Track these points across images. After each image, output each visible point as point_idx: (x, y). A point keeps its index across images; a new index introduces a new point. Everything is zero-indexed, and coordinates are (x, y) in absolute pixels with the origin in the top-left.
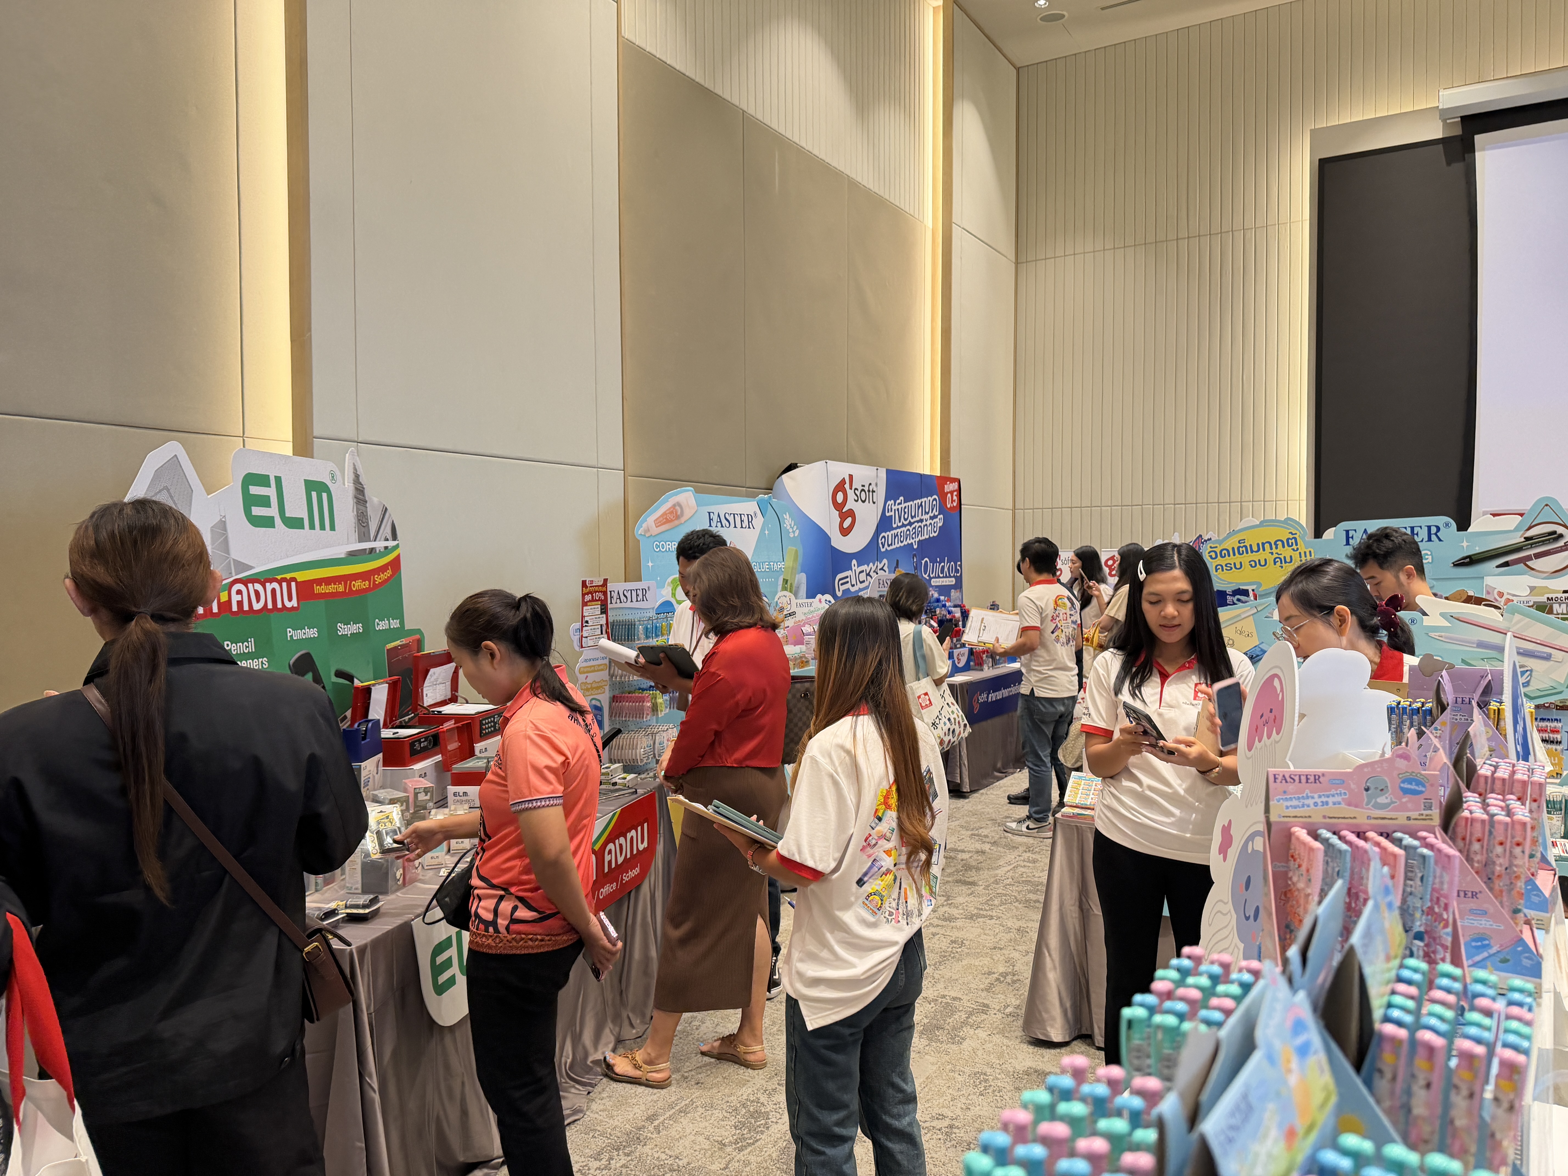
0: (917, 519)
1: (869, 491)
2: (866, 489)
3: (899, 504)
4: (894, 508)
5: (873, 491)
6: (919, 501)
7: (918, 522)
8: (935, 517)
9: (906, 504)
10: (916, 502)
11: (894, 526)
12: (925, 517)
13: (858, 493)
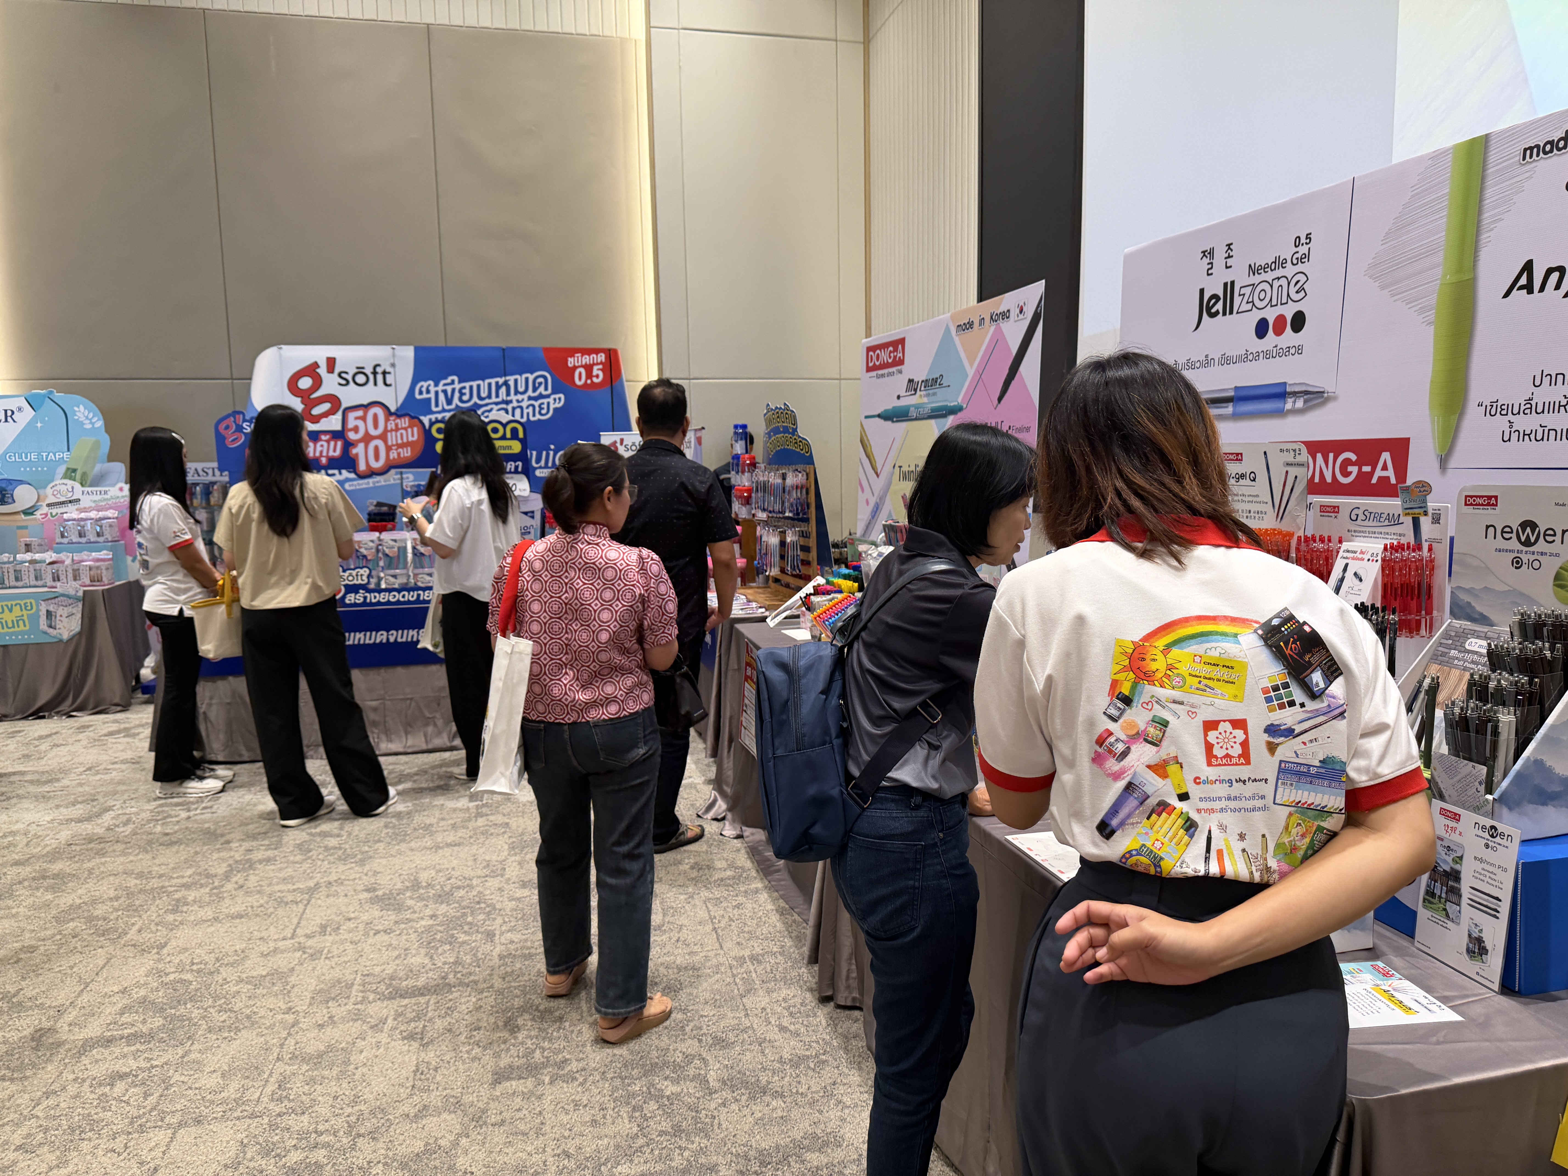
0: (494, 399)
1: (375, 373)
2: (369, 370)
3: (445, 385)
4: (433, 389)
5: (384, 373)
6: (501, 380)
7: (497, 404)
8: (541, 396)
9: (467, 385)
10: (493, 381)
11: (434, 409)
12: (513, 397)
13: (349, 377)
